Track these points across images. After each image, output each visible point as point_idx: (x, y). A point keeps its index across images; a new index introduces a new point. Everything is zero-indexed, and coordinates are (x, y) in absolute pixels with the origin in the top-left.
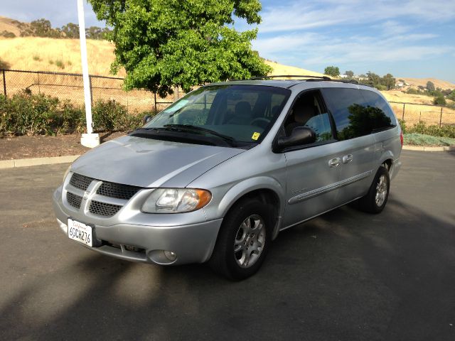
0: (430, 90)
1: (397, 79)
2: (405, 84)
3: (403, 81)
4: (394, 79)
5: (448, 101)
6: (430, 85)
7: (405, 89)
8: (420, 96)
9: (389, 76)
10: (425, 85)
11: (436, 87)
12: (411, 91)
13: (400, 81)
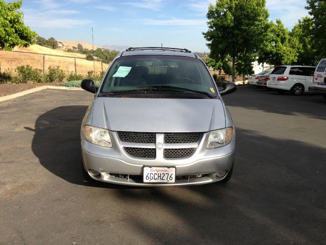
0: (81, 50)
1: (58, 41)
2: (63, 45)
3: (61, 43)
4: (57, 41)
5: (95, 58)
6: (80, 46)
7: (64, 48)
8: (75, 54)
9: (52, 39)
10: (76, 46)
11: (84, 48)
12: (69, 51)
13: (59, 42)
